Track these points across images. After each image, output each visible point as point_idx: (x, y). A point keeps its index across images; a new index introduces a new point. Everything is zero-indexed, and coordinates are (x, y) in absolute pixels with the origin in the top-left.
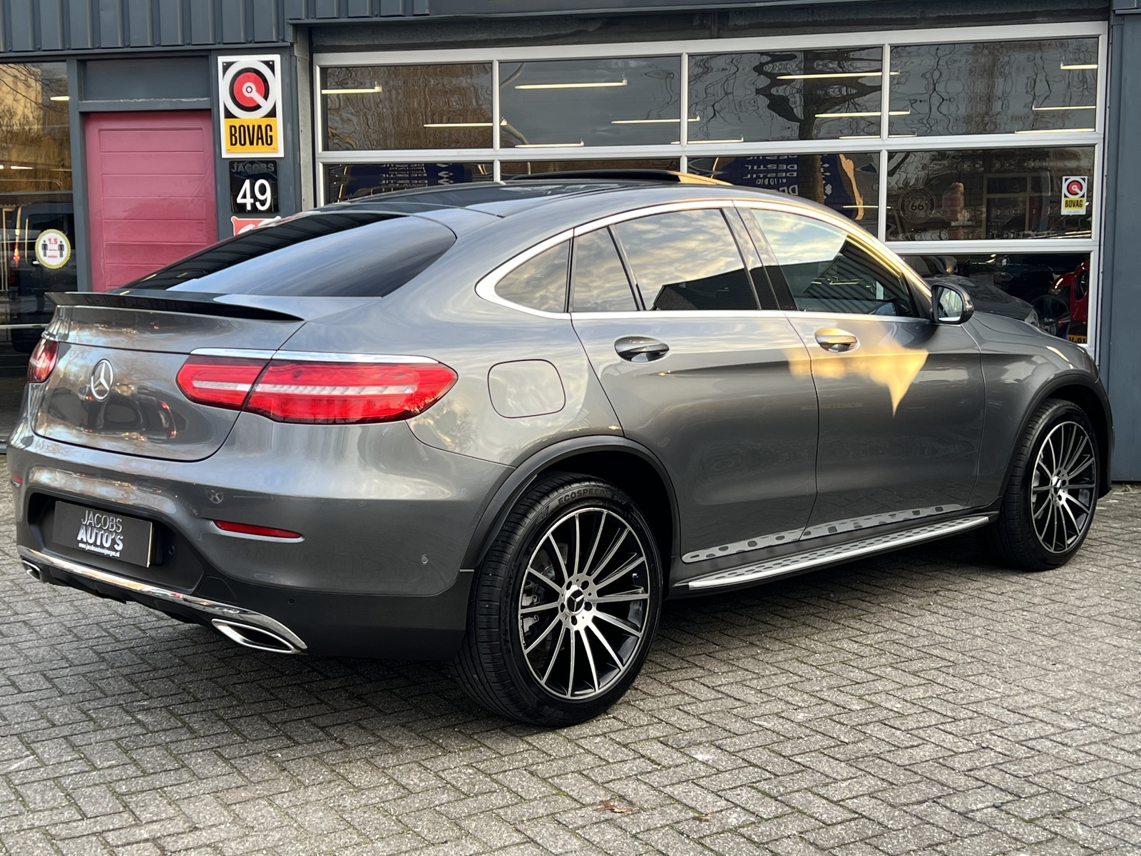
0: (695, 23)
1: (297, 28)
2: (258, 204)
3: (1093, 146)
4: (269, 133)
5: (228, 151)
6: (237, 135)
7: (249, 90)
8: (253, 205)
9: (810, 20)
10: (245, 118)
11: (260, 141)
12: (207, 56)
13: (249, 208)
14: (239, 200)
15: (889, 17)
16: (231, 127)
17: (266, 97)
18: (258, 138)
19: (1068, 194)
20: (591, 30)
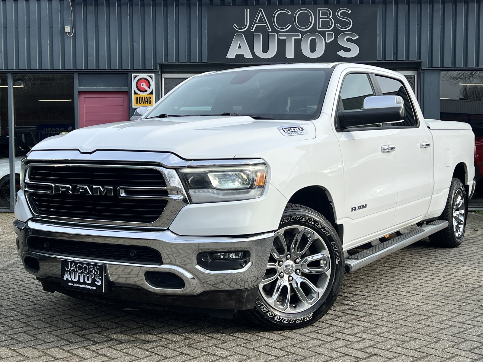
1: (161, 65)
4: (150, 100)
5: (135, 105)
6: (138, 100)
7: (143, 85)
10: (141, 94)
11: (147, 102)
12: (127, 73)
18: (146, 101)
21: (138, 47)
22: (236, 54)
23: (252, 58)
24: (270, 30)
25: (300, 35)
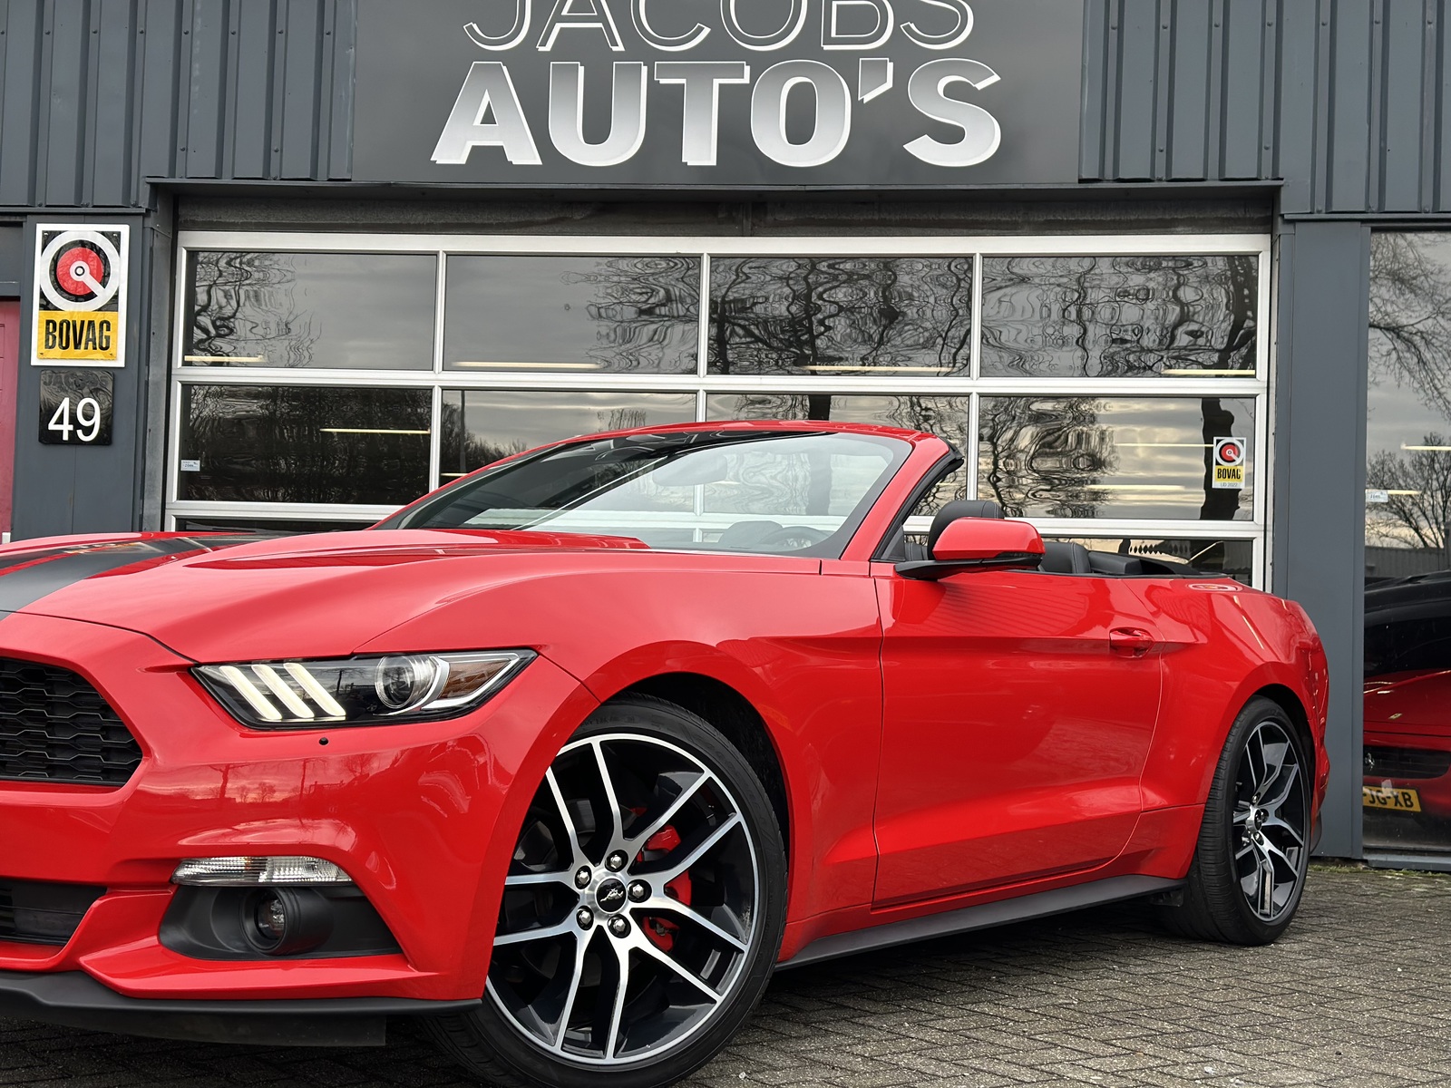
0: (721, 216)
1: (155, 188)
2: (80, 432)
3: (1254, 397)
4: (106, 333)
5: (41, 356)
6: (57, 334)
7: (80, 271)
8: (73, 434)
9: (877, 218)
10: (71, 310)
11: (90, 343)
12: (20, 225)
13: (66, 437)
14: (52, 426)
15: (980, 218)
16: (48, 322)
17: (104, 284)
18: (88, 340)
19: (1220, 461)
20: (579, 218)
22: (474, 148)
23: (540, 163)
24: (621, 48)
25: (747, 69)
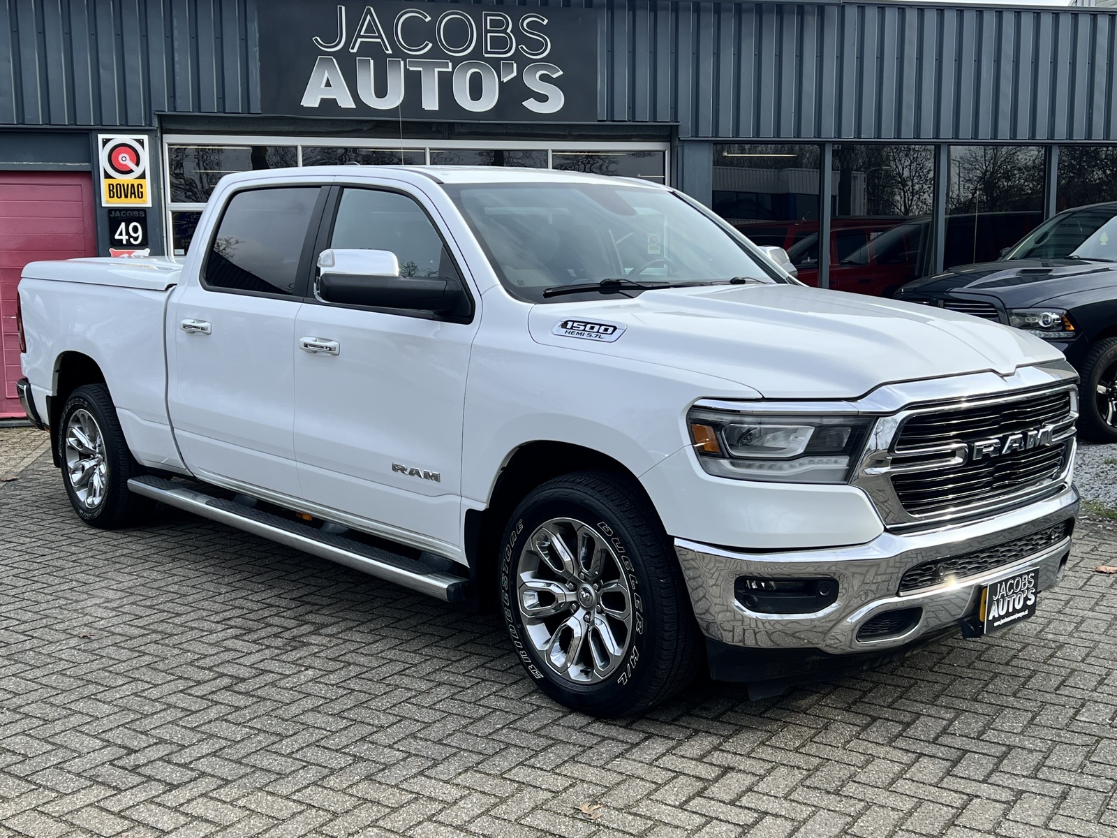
0: (434, 129)
1: (161, 117)
2: (132, 240)
4: (140, 190)
5: (107, 202)
6: (115, 191)
7: (124, 159)
8: (128, 241)
10: (121, 179)
11: (133, 195)
12: (88, 133)
13: (124, 242)
14: (117, 237)
15: (550, 133)
18: (131, 194)
20: (365, 129)
21: (111, 79)
22: (322, 99)
23: (355, 107)
24: (390, 52)
25: (450, 64)
